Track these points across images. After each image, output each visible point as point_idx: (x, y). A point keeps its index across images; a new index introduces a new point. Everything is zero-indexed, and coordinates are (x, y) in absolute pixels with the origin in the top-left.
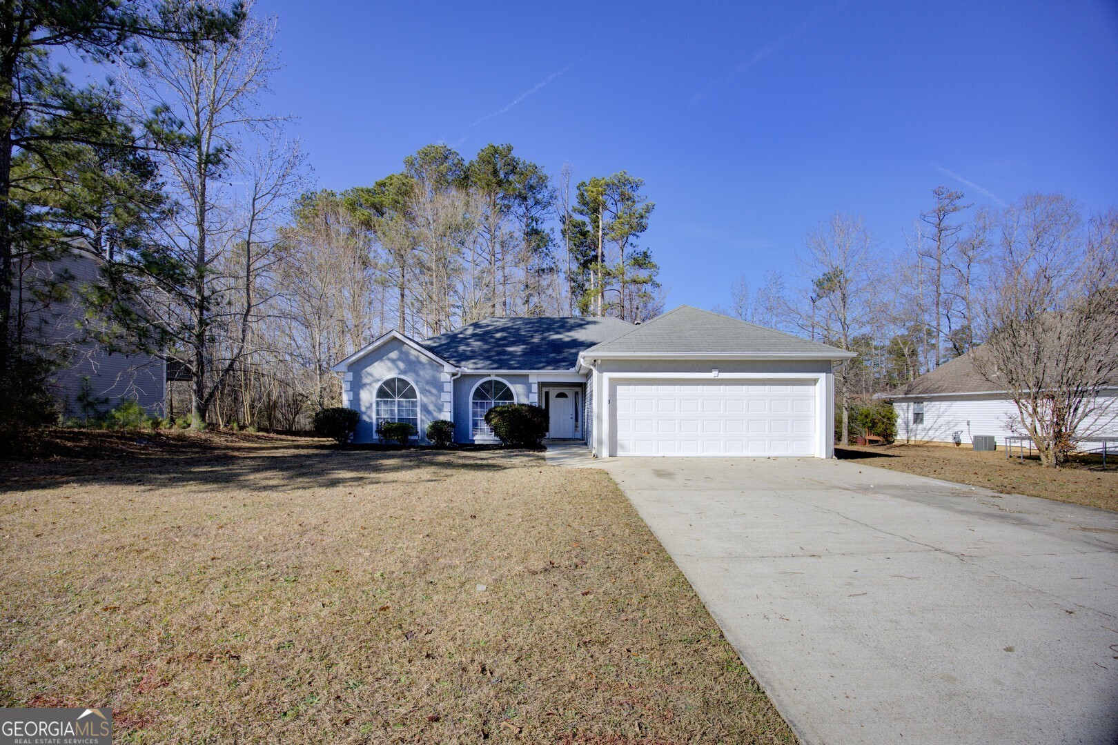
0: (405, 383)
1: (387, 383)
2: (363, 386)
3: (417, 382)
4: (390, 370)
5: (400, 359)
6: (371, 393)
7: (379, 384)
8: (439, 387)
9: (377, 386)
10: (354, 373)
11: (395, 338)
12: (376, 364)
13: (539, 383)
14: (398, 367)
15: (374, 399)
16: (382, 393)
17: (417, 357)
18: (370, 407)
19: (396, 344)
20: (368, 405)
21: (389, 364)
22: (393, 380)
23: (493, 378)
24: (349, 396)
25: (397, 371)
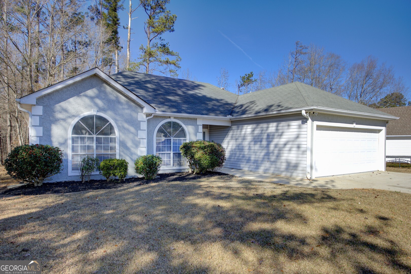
0: (104, 120)
1: (84, 119)
2: (56, 121)
3: (116, 120)
4: (88, 107)
5: (98, 97)
6: (66, 130)
7: (76, 120)
8: (136, 124)
9: (74, 122)
10: (44, 106)
11: (96, 76)
12: (71, 100)
13: (203, 125)
14: (96, 105)
15: (70, 134)
16: (77, 129)
17: (117, 97)
18: (65, 143)
19: (94, 81)
20: (62, 140)
21: (87, 100)
22: (91, 117)
23: (172, 120)
24: (37, 131)
25: (96, 109)
